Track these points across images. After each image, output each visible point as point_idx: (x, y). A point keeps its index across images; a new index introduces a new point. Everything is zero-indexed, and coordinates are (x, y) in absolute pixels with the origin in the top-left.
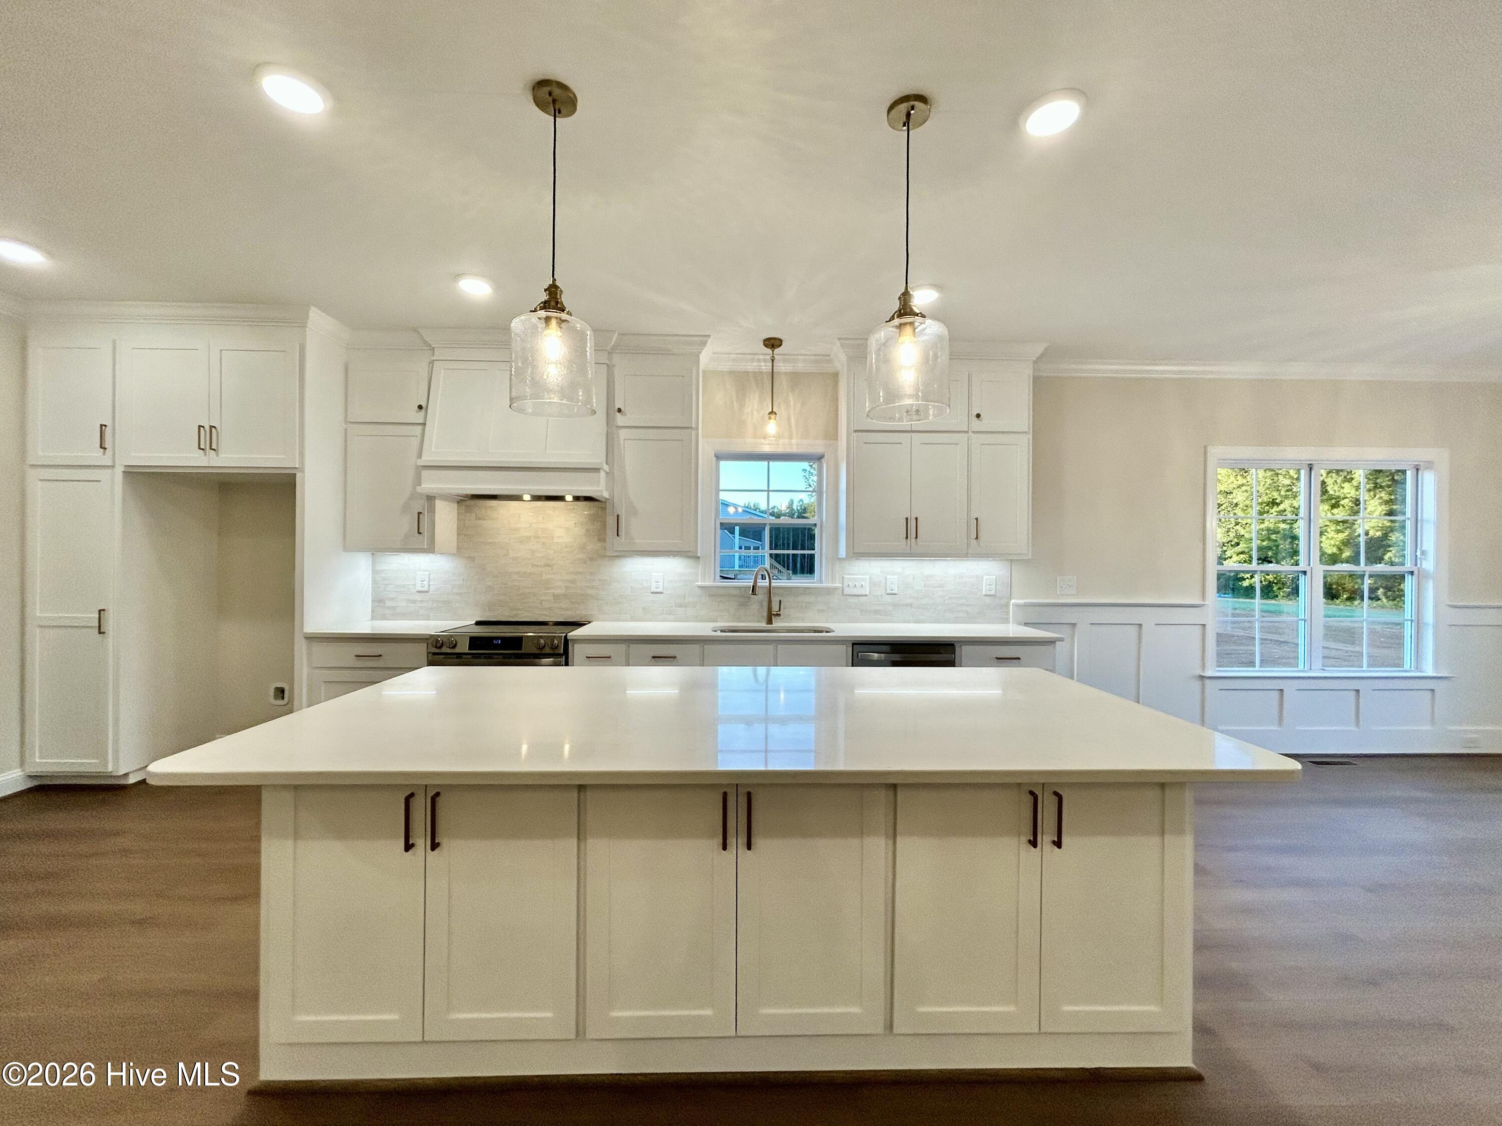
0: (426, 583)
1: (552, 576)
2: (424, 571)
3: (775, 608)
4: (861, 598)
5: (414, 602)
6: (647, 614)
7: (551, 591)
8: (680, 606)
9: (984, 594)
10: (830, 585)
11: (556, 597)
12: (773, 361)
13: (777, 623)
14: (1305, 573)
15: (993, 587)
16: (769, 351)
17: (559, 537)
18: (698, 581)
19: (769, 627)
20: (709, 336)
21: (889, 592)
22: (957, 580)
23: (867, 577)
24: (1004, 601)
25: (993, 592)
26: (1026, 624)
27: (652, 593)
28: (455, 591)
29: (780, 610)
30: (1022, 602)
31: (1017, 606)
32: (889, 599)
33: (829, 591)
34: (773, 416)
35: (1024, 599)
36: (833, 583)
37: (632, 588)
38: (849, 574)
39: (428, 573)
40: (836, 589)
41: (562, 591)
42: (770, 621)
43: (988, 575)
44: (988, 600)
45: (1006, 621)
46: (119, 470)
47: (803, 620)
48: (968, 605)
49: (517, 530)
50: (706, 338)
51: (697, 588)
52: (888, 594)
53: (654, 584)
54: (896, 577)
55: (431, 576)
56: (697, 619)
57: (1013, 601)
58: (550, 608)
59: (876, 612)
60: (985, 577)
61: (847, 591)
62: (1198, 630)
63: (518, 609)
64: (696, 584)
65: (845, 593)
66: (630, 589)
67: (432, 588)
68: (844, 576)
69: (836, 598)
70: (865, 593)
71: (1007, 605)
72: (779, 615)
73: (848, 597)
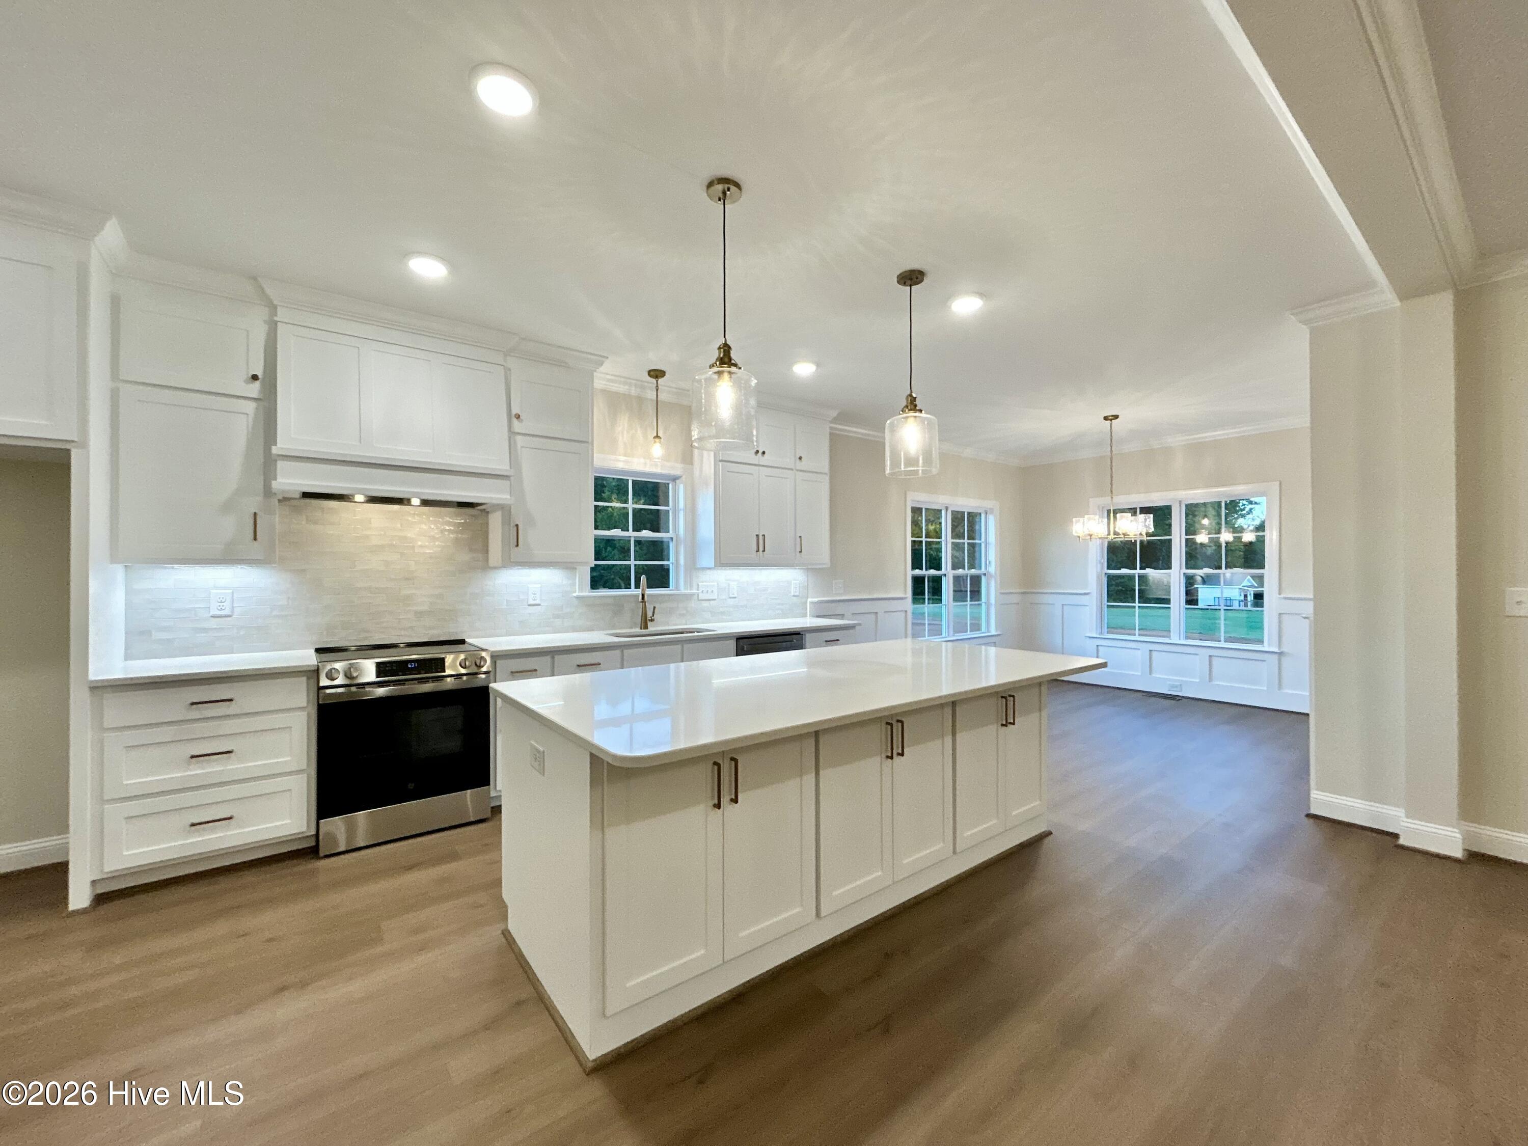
0: (227, 605)
1: (414, 591)
2: (225, 588)
3: (649, 614)
4: (712, 602)
5: (205, 630)
6: (525, 628)
7: (415, 608)
8: (557, 617)
9: (791, 595)
10: (689, 591)
11: (419, 614)
12: (657, 390)
13: (652, 628)
14: (945, 575)
15: (798, 589)
16: (654, 381)
17: (421, 546)
18: (575, 592)
19: (644, 631)
20: (607, 358)
21: (731, 596)
22: (775, 585)
23: (716, 584)
24: (804, 600)
25: (797, 594)
26: (818, 616)
27: (530, 605)
28: (275, 613)
29: (653, 615)
30: (816, 600)
31: (812, 603)
32: (731, 602)
33: (688, 597)
34: (657, 440)
35: (818, 597)
36: (691, 590)
37: (507, 601)
38: (703, 582)
39: (231, 591)
40: (692, 595)
41: (425, 608)
42: (646, 627)
43: (795, 580)
44: (794, 599)
45: (805, 615)
47: (668, 624)
48: (782, 604)
49: (367, 537)
50: (603, 359)
51: (574, 599)
52: (730, 598)
53: (531, 596)
54: (736, 583)
55: (235, 595)
56: (575, 629)
57: (809, 600)
58: (411, 628)
59: (723, 613)
60: (793, 582)
61: (701, 596)
62: (903, 614)
63: (368, 632)
64: (575, 595)
65: (700, 598)
66: (505, 603)
67: (237, 611)
68: (700, 584)
69: (693, 604)
70: (714, 598)
71: (806, 603)
72: (652, 620)
73: (703, 602)
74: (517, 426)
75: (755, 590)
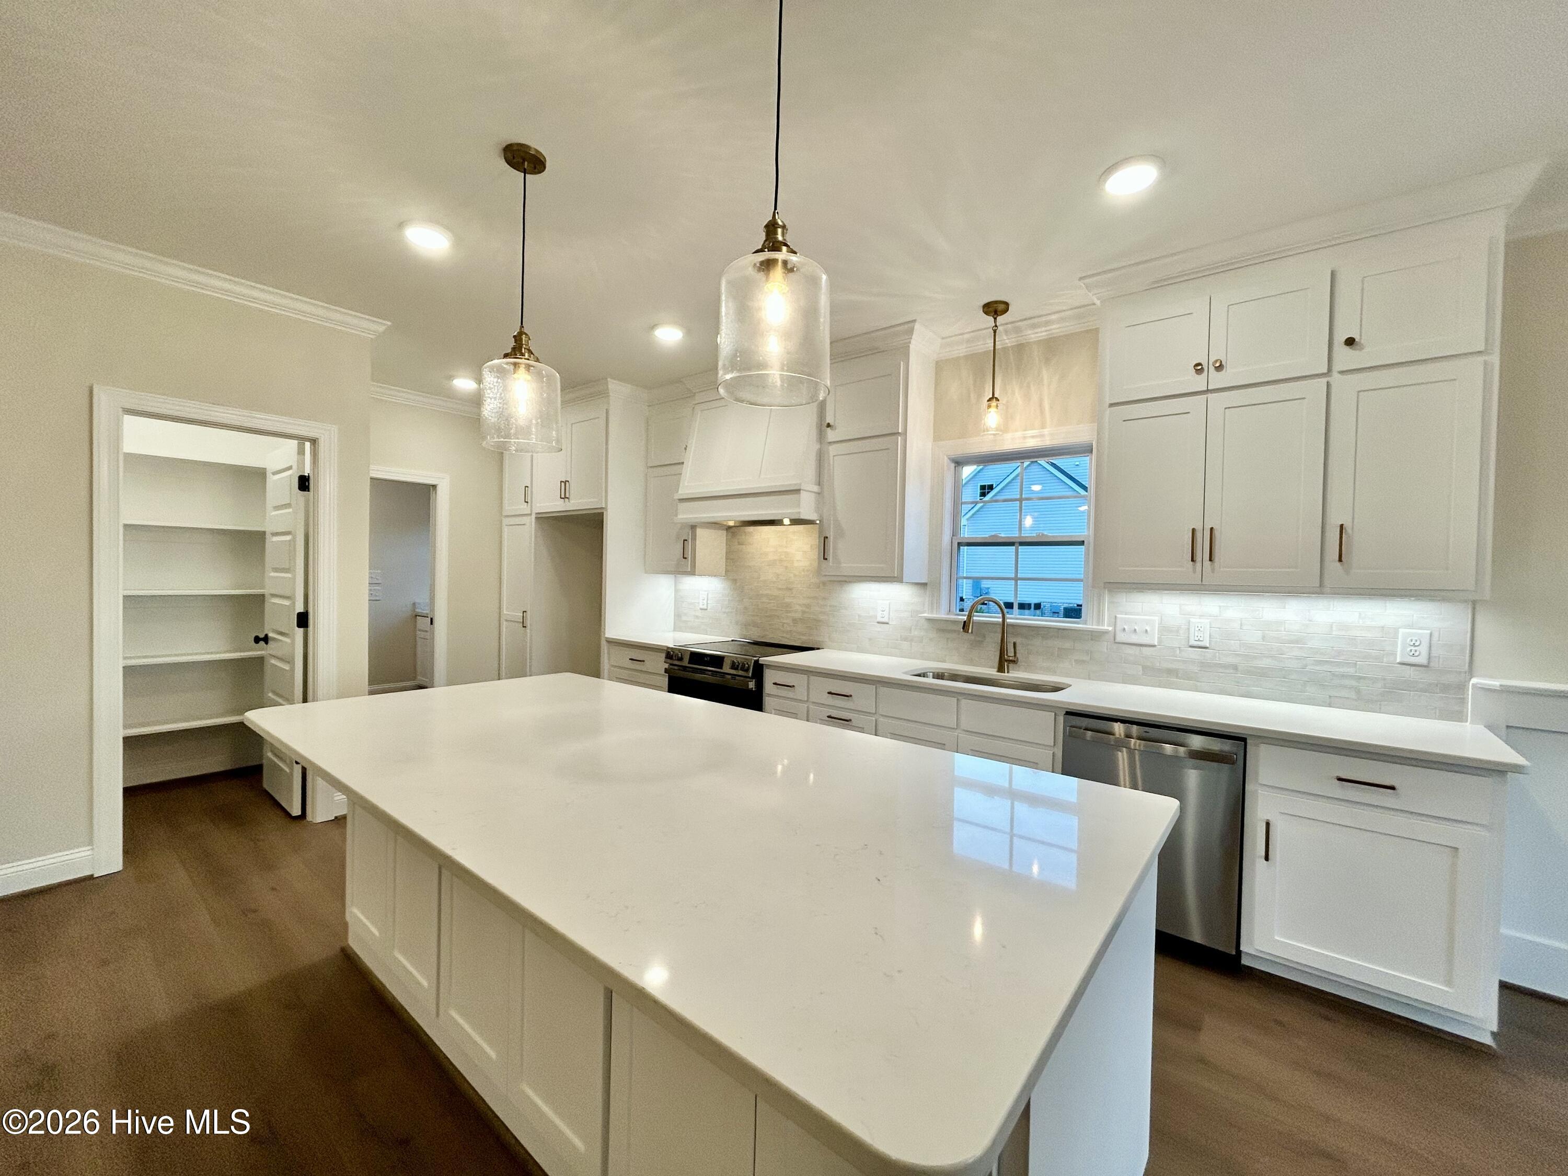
0: (705, 601)
1: (792, 600)
2: (705, 591)
3: (1009, 651)
4: (1144, 649)
5: (697, 617)
6: (872, 645)
7: (793, 615)
8: (905, 639)
9: (1398, 661)
10: (1096, 627)
11: (795, 621)
13: (1011, 674)
17: (798, 561)
18: (925, 612)
20: (914, 321)
21: (1193, 643)
22: (1334, 633)
23: (1156, 619)
24: (1452, 679)
25: (1422, 660)
27: (878, 623)
28: (723, 610)
29: (1014, 655)
30: (1498, 683)
31: (1490, 690)
32: (1195, 654)
33: (1096, 636)
34: (994, 403)
35: (1503, 678)
36: (1098, 625)
37: (859, 616)
38: (1126, 613)
39: (709, 593)
40: (1106, 632)
42: (1000, 671)
43: (1411, 626)
44: (1410, 673)
45: (1459, 717)
46: (534, 516)
47: (1054, 673)
48: (1358, 677)
50: (910, 325)
51: (924, 620)
52: (1192, 647)
53: (879, 615)
54: (1207, 621)
55: (709, 596)
57: (1475, 681)
58: (789, 632)
59: (1170, 672)
60: (1401, 631)
61: (1121, 637)
63: (767, 631)
64: (923, 615)
65: (1118, 639)
66: (857, 617)
67: (709, 607)
68: (1118, 616)
69: (1103, 647)
70: (1151, 643)
71: (1461, 687)
72: (1014, 662)
73: (1124, 647)
74: (831, 435)
75: (1264, 638)
